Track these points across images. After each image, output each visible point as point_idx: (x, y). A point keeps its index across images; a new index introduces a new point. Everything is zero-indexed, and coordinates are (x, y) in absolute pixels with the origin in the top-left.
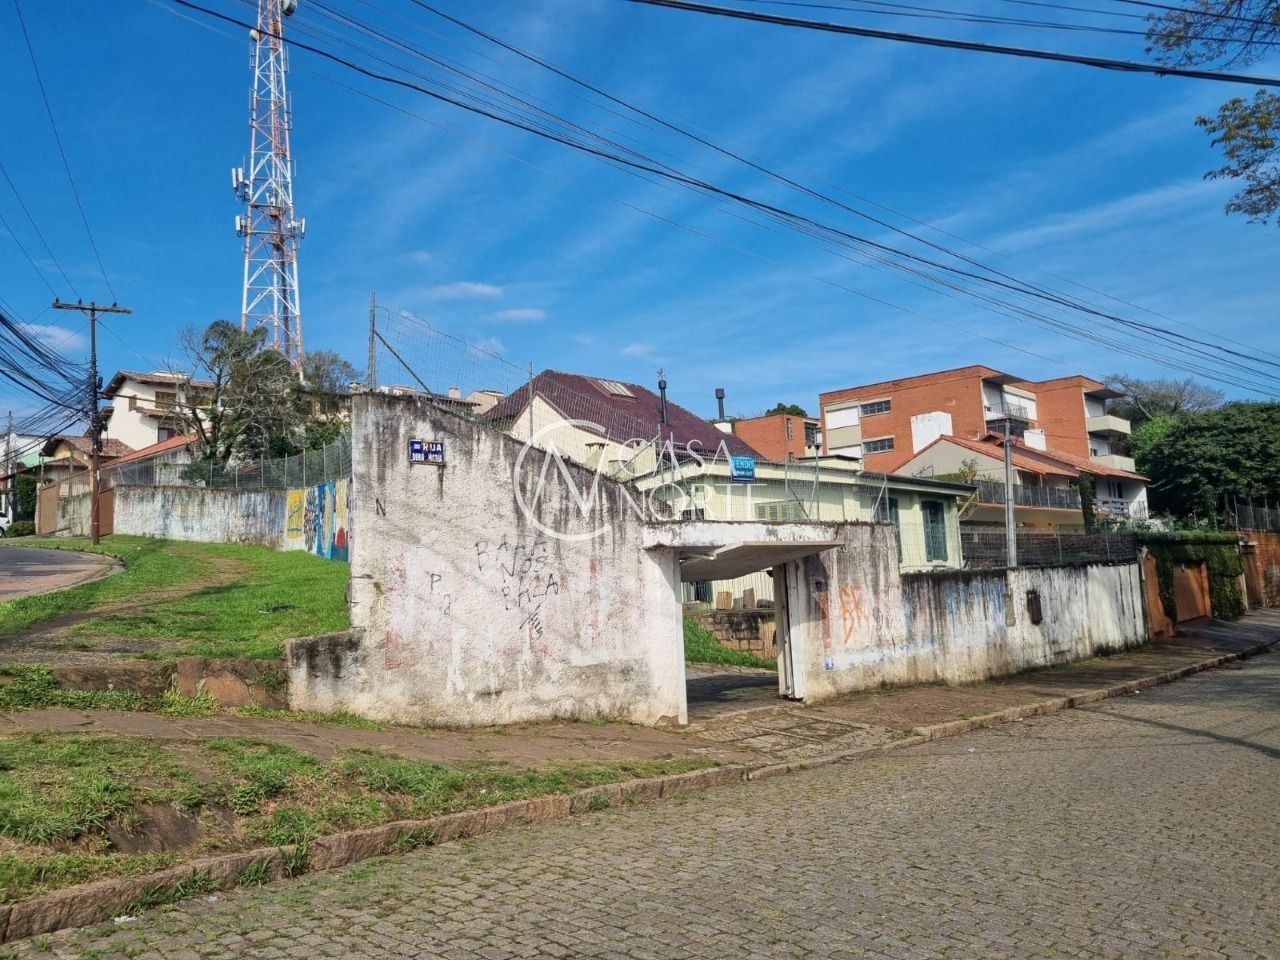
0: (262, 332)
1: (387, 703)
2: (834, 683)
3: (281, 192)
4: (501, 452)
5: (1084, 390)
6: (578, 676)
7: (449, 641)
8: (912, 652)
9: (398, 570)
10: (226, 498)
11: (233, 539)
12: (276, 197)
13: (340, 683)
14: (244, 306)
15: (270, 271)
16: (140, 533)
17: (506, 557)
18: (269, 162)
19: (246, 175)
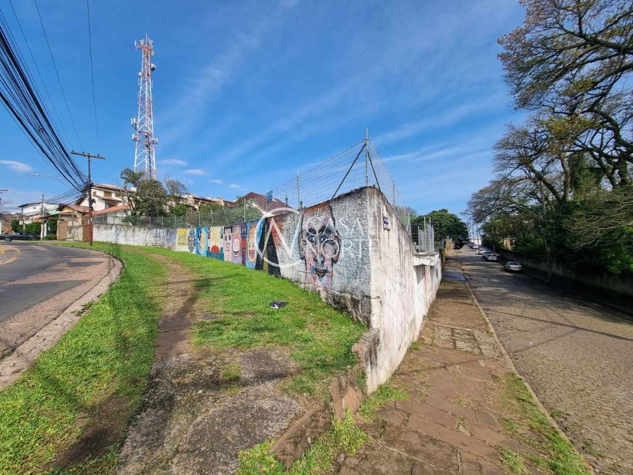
0: (141, 174)
3: (149, 128)
4: (396, 223)
9: (385, 291)
10: (145, 230)
11: (149, 245)
12: (147, 129)
13: (377, 368)
14: (135, 165)
15: (145, 154)
16: (105, 241)
18: (145, 118)
19: (137, 121)
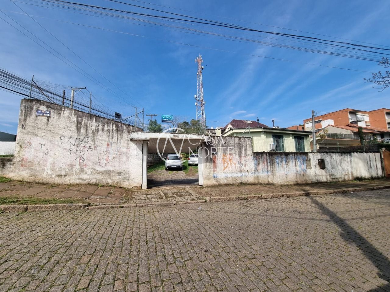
1: (21, 176)
2: (217, 181)
3: (202, 98)
4: (73, 114)
5: (385, 112)
6: (99, 173)
7: (47, 161)
8: (257, 174)
9: (29, 142)
13: (4, 169)
14: (197, 117)
15: (200, 111)
17: (73, 141)
18: (200, 94)
19: (196, 96)
